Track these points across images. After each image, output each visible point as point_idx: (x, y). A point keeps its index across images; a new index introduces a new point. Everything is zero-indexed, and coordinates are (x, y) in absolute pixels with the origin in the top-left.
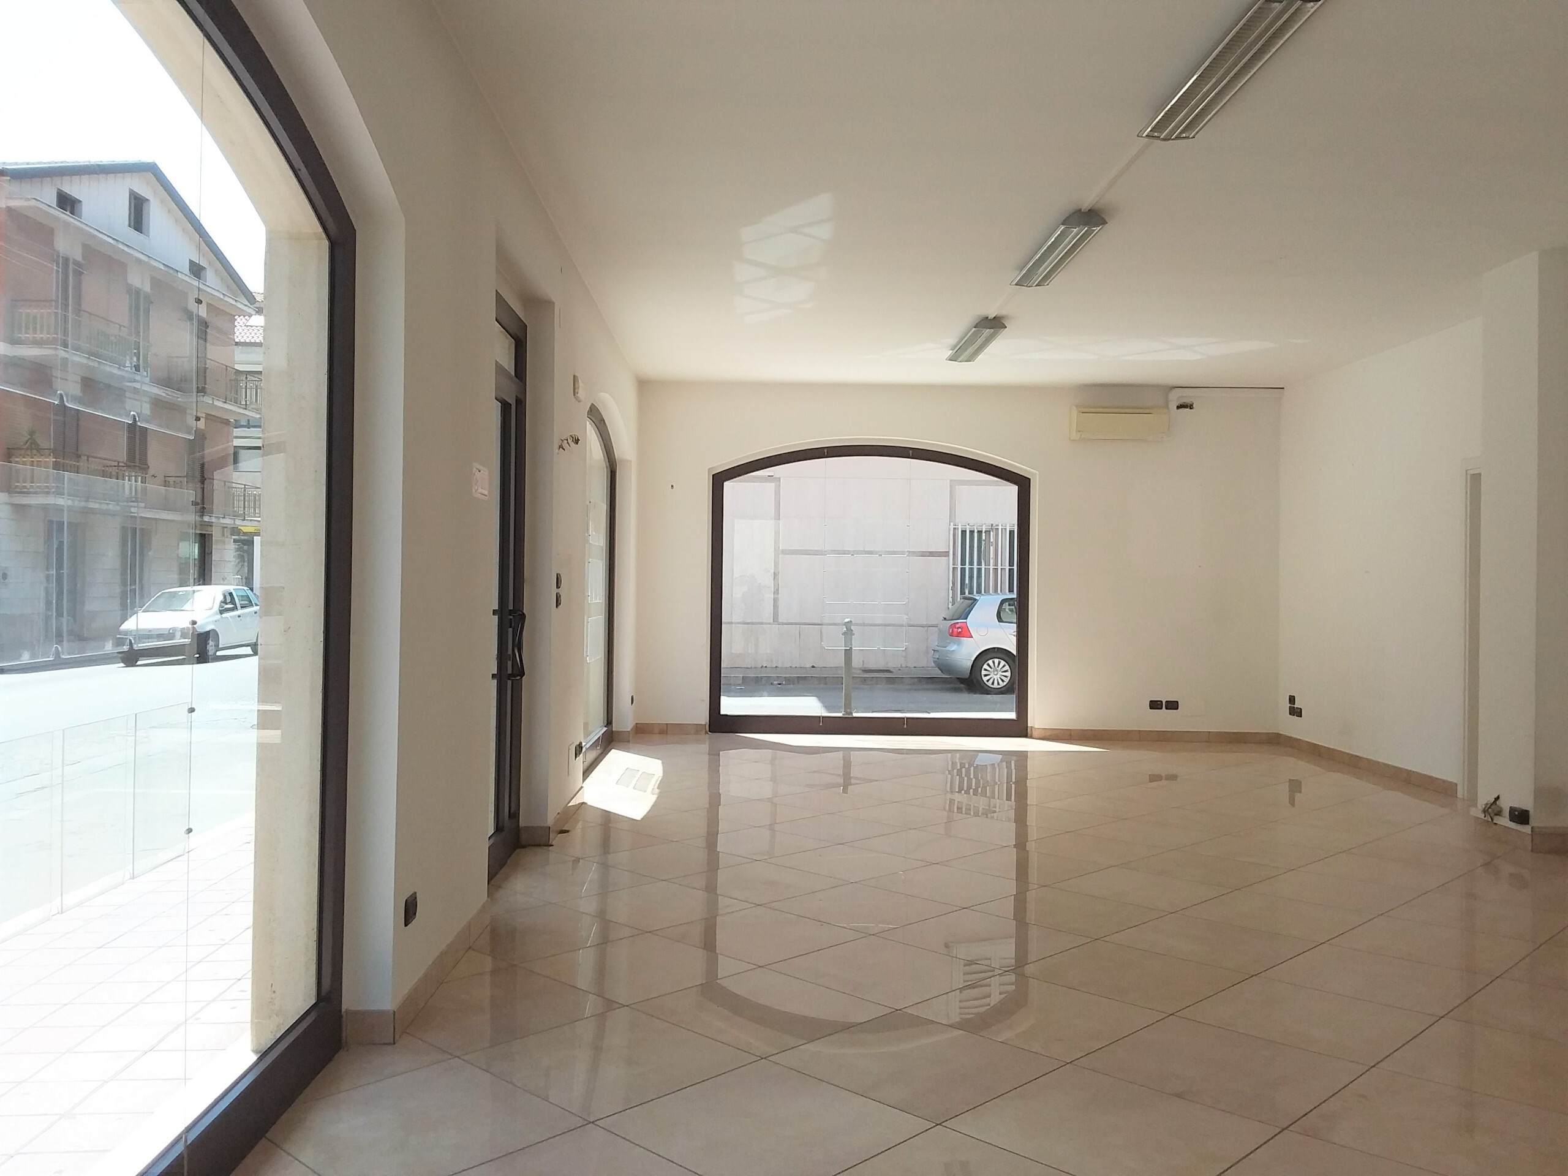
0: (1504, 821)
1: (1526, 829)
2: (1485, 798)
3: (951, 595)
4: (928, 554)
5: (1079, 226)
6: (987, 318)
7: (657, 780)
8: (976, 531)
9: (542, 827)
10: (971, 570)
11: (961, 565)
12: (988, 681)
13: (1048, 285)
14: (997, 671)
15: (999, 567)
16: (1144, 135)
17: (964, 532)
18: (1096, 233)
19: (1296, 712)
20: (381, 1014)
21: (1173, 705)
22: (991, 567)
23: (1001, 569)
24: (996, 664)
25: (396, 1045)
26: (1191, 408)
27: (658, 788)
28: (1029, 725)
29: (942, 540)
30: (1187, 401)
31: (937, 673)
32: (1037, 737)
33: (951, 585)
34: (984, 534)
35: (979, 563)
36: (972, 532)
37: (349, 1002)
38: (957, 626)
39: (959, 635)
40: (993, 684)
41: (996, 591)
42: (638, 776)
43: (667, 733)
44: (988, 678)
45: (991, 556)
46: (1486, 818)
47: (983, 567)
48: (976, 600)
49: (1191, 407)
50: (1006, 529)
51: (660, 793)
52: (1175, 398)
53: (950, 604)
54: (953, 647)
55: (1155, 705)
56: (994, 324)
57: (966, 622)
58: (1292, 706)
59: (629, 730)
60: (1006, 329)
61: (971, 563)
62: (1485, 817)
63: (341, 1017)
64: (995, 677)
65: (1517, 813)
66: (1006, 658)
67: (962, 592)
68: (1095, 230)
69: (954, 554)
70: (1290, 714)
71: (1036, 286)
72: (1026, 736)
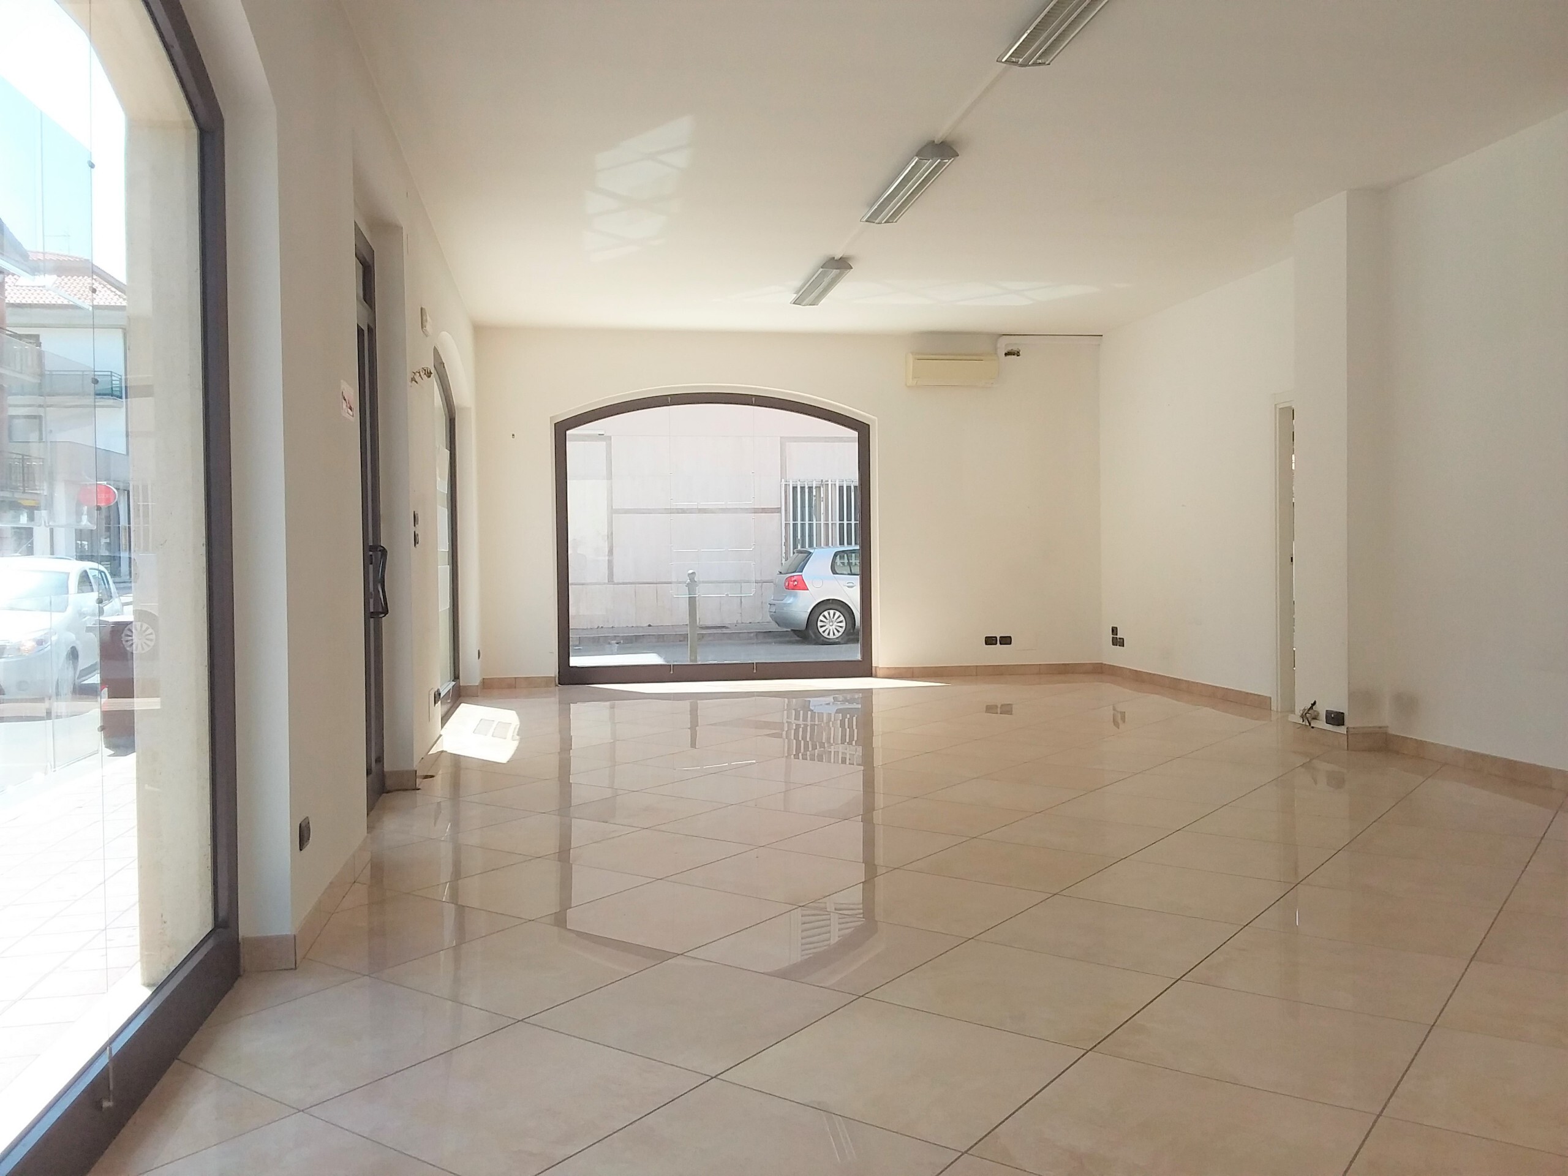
0: (1321, 724)
1: (1342, 730)
2: (1302, 705)
3: (784, 551)
4: (760, 510)
5: (932, 158)
6: (834, 258)
7: (515, 729)
8: (806, 487)
9: (407, 771)
10: (803, 525)
11: (793, 521)
12: (824, 632)
13: (896, 222)
14: (832, 622)
15: (830, 522)
16: (1004, 60)
17: (795, 488)
18: (948, 166)
19: (1118, 642)
20: (280, 940)
21: (1006, 640)
22: (822, 522)
23: (832, 524)
24: (832, 615)
25: (297, 970)
26: (1018, 356)
27: (518, 735)
28: (873, 665)
29: (774, 497)
30: (1015, 348)
31: (774, 627)
32: (881, 676)
33: (784, 541)
34: (814, 490)
35: (810, 519)
36: (803, 488)
37: (246, 929)
38: (793, 579)
39: (795, 588)
40: (829, 634)
41: (827, 544)
42: (494, 725)
43: (515, 687)
44: (824, 629)
45: (822, 512)
46: (1304, 723)
47: (814, 522)
48: (811, 553)
49: (1017, 354)
50: (835, 485)
51: (521, 739)
52: (1004, 345)
53: (784, 560)
54: (790, 600)
55: (990, 641)
56: (840, 265)
57: (801, 575)
58: (1115, 636)
59: (477, 684)
60: (852, 270)
61: (803, 519)
62: (1303, 721)
63: (238, 943)
64: (831, 628)
65: (1333, 716)
66: (842, 610)
67: (795, 547)
68: (947, 162)
69: (786, 510)
70: (1113, 645)
71: (885, 222)
72: (871, 676)
